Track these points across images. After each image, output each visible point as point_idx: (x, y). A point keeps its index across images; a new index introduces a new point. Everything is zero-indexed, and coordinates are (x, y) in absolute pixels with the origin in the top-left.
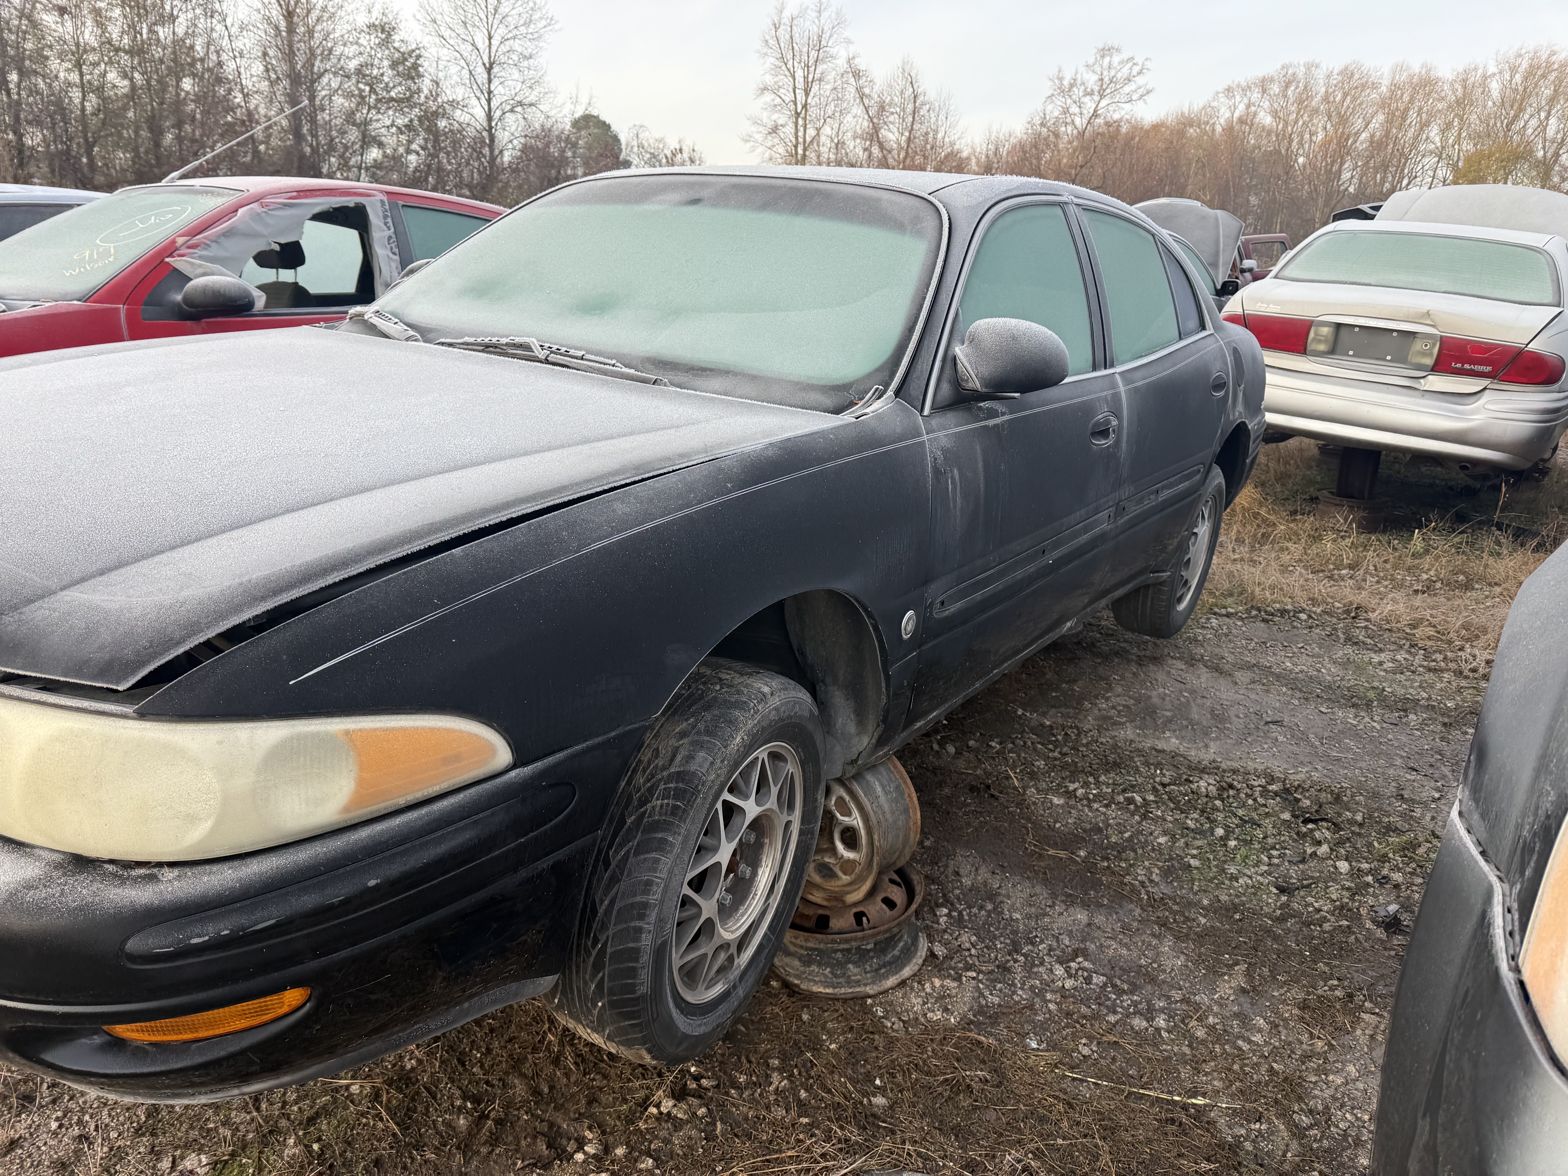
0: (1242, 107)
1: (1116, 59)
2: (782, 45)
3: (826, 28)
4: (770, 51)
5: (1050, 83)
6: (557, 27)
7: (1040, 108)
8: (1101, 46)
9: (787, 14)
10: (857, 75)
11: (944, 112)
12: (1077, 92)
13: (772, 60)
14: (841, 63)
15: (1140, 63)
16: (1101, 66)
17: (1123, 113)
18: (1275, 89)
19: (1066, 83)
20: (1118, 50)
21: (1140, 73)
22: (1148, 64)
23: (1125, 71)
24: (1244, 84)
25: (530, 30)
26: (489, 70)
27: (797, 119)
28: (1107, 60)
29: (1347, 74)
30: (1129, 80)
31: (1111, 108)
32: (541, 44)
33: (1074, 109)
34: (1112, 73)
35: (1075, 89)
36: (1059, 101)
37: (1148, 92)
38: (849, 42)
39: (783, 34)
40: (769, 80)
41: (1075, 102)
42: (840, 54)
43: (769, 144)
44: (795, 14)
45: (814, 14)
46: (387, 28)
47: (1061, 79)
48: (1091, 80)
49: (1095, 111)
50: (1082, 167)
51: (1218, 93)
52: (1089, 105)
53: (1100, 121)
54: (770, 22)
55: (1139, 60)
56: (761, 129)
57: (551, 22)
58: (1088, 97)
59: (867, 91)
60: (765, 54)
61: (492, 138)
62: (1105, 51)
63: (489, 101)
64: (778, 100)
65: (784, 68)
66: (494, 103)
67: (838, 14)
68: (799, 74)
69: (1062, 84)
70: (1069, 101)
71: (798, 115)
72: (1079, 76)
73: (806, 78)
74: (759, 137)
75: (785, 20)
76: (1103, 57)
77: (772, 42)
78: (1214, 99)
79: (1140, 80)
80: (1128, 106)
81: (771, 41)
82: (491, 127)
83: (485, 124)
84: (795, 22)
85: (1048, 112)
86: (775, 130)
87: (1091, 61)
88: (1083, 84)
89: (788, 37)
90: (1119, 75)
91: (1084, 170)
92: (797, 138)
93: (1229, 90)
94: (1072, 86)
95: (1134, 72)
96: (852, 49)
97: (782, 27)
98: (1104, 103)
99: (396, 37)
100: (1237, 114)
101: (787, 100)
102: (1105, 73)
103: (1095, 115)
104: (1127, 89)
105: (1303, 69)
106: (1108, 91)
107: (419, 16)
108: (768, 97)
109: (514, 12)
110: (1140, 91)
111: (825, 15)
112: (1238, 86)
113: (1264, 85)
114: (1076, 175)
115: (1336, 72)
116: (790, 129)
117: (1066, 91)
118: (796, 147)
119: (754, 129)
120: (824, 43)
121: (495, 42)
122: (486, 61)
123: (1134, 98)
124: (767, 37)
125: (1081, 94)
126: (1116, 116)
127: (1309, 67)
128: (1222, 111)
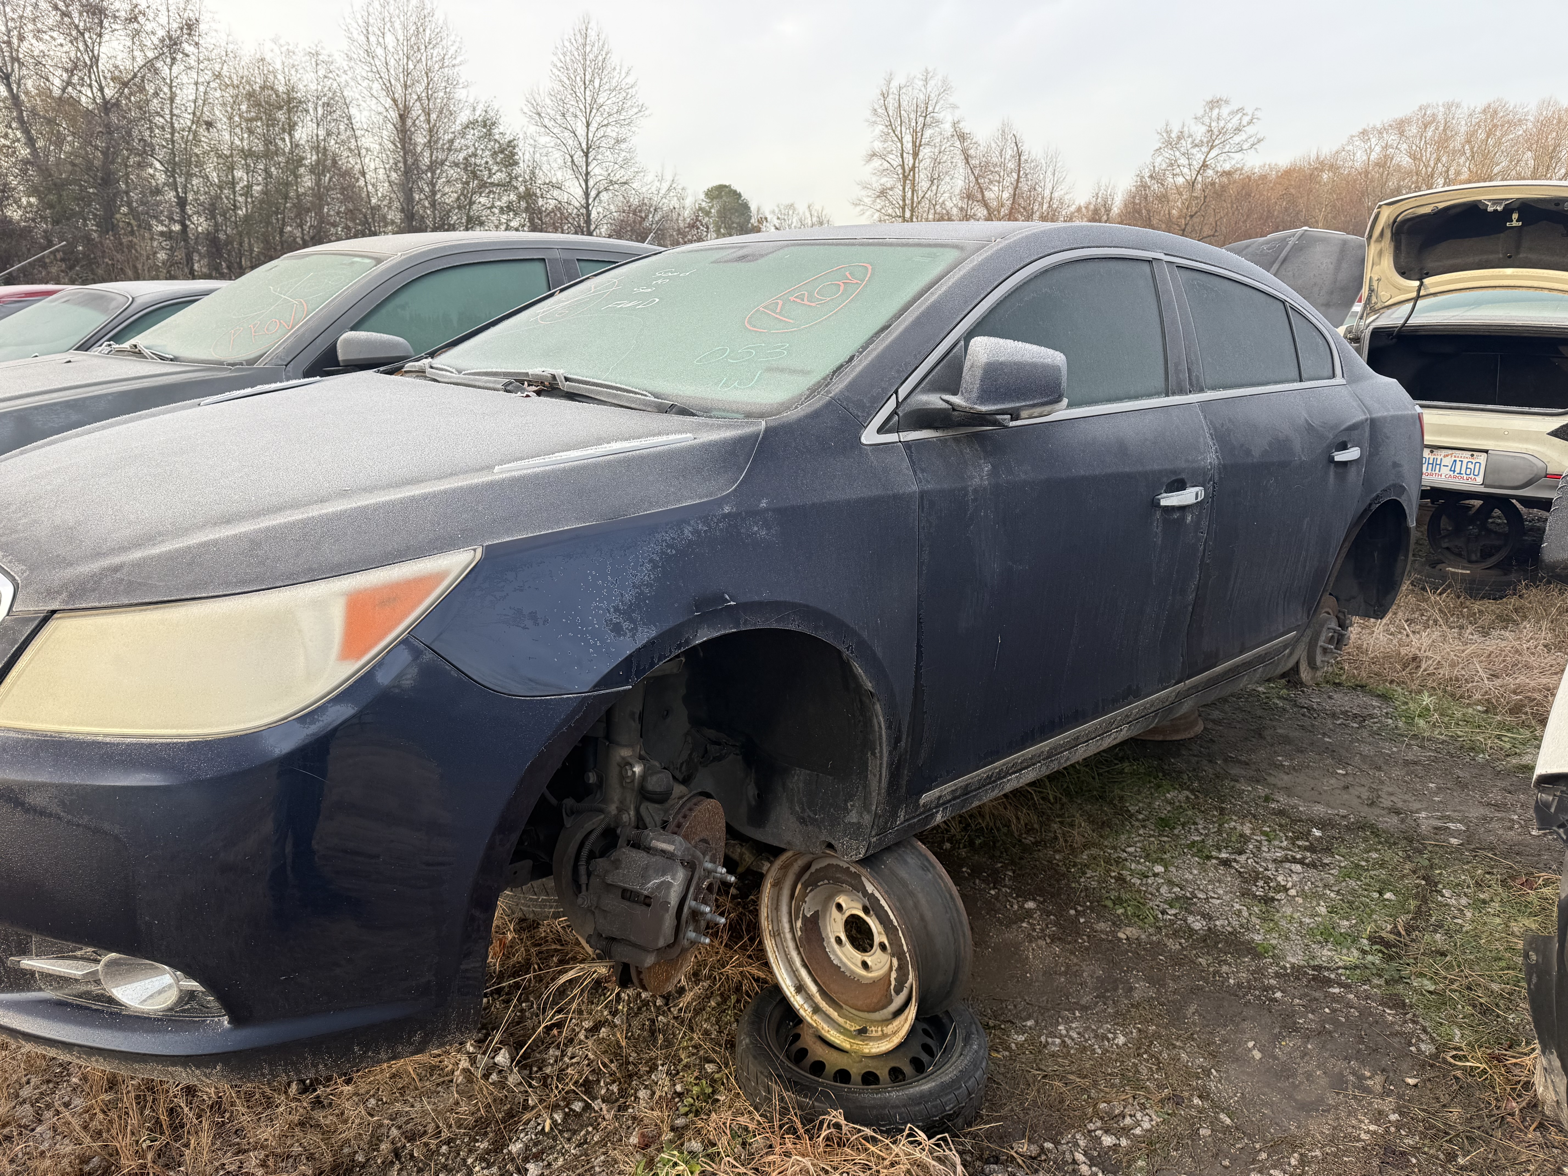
0: (1378, 149)
1: (1225, 111)
2: (891, 113)
3: (933, 95)
4: (879, 119)
5: (1159, 136)
6: (647, 113)
7: (1149, 160)
8: (1209, 99)
9: (894, 84)
10: (962, 137)
11: (1051, 169)
12: (1186, 144)
13: (881, 127)
14: (947, 128)
15: (1250, 113)
16: (1210, 118)
17: (1233, 162)
18: (1413, 130)
19: (1174, 135)
20: (1227, 102)
21: (1249, 123)
22: (1258, 114)
23: (1235, 121)
24: (1379, 126)
25: (622, 117)
26: (586, 155)
27: (905, 183)
28: (1215, 112)
29: (1491, 112)
30: (1238, 130)
31: (1221, 158)
32: (633, 129)
33: (1183, 161)
34: (1222, 123)
35: (1182, 141)
36: (1168, 153)
37: (1259, 141)
38: (954, 107)
39: (891, 102)
40: (878, 146)
41: (1183, 154)
42: (947, 118)
43: (879, 207)
44: (903, 83)
45: (921, 83)
46: (488, 123)
47: (1169, 132)
48: (1199, 132)
49: (1205, 161)
50: (1191, 216)
51: (1352, 136)
52: (1198, 157)
53: (1210, 172)
54: (879, 92)
55: (1249, 110)
56: (870, 193)
57: (642, 108)
58: (1197, 149)
59: (972, 152)
60: (875, 122)
61: (589, 214)
62: (1214, 104)
63: (586, 181)
64: (886, 165)
65: (892, 134)
66: (591, 183)
67: (944, 81)
68: (908, 139)
69: (1170, 137)
70: (1177, 153)
71: (905, 178)
72: (1186, 129)
73: (914, 143)
74: (868, 201)
75: (894, 89)
76: (1211, 109)
77: (881, 111)
78: (1348, 144)
79: (1250, 130)
80: (1238, 156)
81: (879, 110)
82: (588, 205)
83: (583, 202)
84: (904, 90)
85: (1157, 164)
86: (883, 193)
87: (1200, 113)
88: (1190, 136)
89: (896, 105)
90: (1230, 125)
91: (1195, 219)
92: (904, 200)
93: (1364, 133)
94: (1179, 138)
95: (1244, 122)
96: (957, 115)
97: (891, 96)
98: (1213, 154)
99: (496, 131)
100: (1374, 156)
101: (895, 164)
102: (1214, 124)
103: (1204, 166)
104: (1237, 139)
105: (1441, 109)
106: (1217, 142)
107: (526, 110)
108: (877, 163)
109: (609, 102)
110: (1251, 141)
111: (932, 83)
112: (1374, 128)
113: (1400, 127)
114: (1186, 225)
115: (1478, 110)
116: (898, 191)
117: (1171, 143)
118: (903, 209)
119: (864, 193)
120: (930, 109)
121: (592, 129)
122: (584, 146)
123: (1245, 147)
124: (876, 107)
125: (1189, 146)
126: (1227, 167)
127: (1448, 107)
128: (1358, 155)
